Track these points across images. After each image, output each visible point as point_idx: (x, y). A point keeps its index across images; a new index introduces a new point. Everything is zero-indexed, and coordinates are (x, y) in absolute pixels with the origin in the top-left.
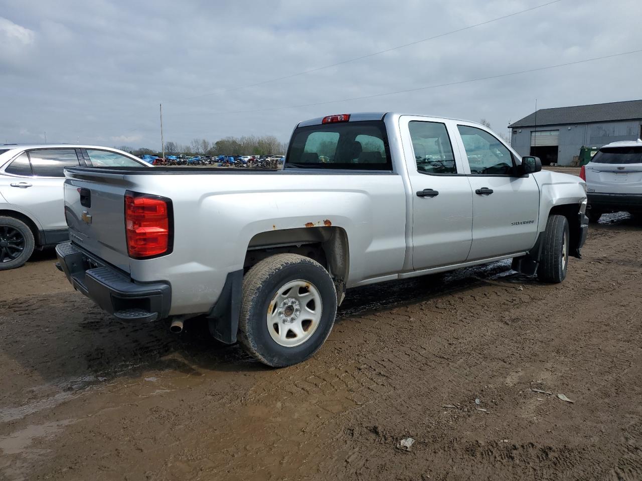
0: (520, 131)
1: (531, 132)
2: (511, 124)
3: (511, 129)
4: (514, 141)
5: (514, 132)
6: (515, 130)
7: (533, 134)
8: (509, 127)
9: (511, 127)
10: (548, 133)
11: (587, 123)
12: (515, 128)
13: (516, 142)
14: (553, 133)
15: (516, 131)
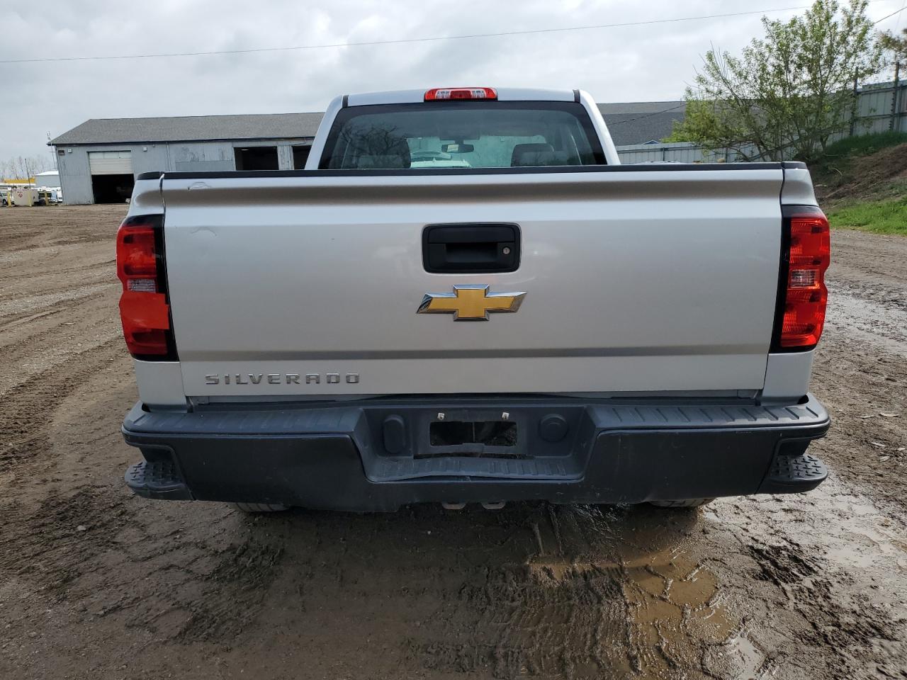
0: (70, 150)
1: (88, 153)
2: (52, 139)
3: (53, 147)
4: (62, 165)
5: (61, 153)
6: (61, 149)
7: (92, 156)
8: (49, 145)
9: (53, 145)
10: (114, 156)
11: (168, 142)
12: (60, 146)
13: (65, 167)
14: (122, 155)
15: (63, 151)
